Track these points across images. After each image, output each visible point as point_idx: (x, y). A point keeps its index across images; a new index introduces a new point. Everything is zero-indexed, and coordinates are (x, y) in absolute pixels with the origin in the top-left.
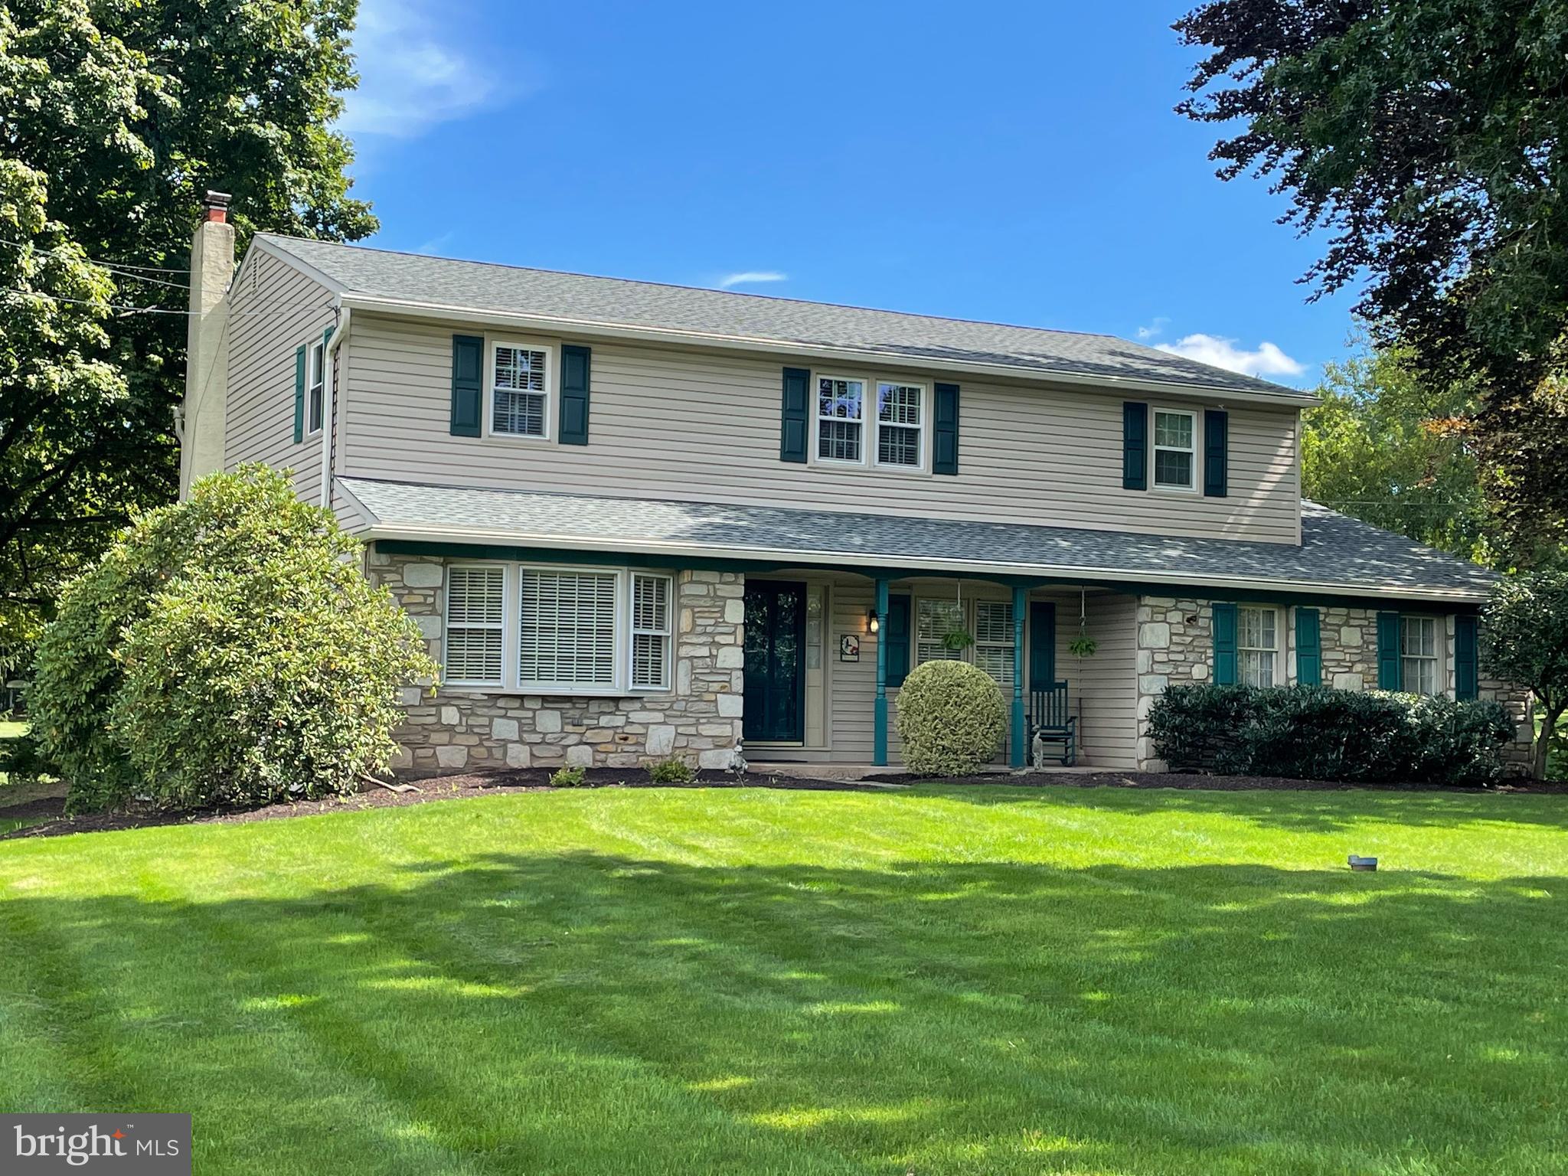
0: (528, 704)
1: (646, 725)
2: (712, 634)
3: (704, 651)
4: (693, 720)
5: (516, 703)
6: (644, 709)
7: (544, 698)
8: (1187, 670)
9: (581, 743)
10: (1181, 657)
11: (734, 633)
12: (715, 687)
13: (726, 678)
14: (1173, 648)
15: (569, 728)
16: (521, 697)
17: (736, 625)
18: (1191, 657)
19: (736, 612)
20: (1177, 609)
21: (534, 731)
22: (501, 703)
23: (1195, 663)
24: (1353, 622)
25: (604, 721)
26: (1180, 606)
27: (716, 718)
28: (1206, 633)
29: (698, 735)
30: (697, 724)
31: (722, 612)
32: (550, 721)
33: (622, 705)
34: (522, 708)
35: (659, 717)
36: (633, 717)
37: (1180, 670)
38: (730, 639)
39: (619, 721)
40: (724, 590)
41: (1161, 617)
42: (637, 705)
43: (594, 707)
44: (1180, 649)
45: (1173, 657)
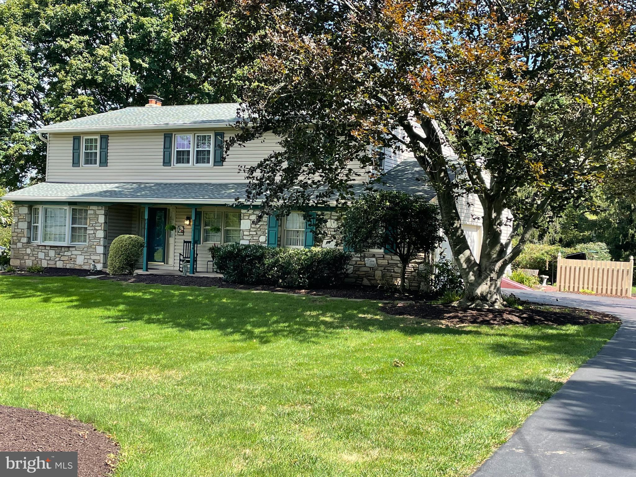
0: (47, 248)
1: (76, 255)
2: (95, 226)
3: (92, 232)
4: (89, 254)
5: (44, 248)
6: (76, 250)
7: (51, 247)
8: (257, 238)
9: (60, 260)
10: (255, 233)
11: (101, 226)
12: (95, 243)
13: (98, 241)
14: (252, 229)
15: (57, 256)
16: (45, 246)
17: (101, 223)
18: (259, 233)
19: (102, 219)
20: (254, 214)
21: (48, 256)
22: (40, 247)
23: (260, 235)
24: (332, 217)
25: (66, 253)
27: (96, 254)
28: (265, 224)
29: (90, 259)
30: (90, 255)
31: (98, 219)
32: (52, 253)
33: (70, 249)
34: (45, 249)
35: (80, 253)
36: (73, 252)
37: (254, 238)
38: (100, 228)
39: (69, 254)
40: (98, 212)
41: (247, 217)
42: (74, 249)
43: (63, 249)
44: (254, 230)
45: (251, 233)
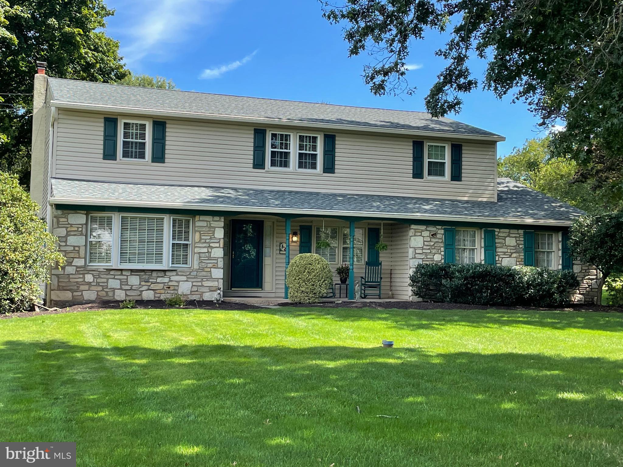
0: (124, 273)
1: (178, 282)
2: (209, 243)
3: (205, 250)
4: (200, 280)
5: (119, 273)
6: (177, 275)
7: (132, 271)
8: (432, 257)
9: (149, 289)
10: (429, 251)
11: (219, 242)
12: (210, 265)
13: (215, 262)
14: (425, 247)
15: (143, 283)
16: (121, 270)
17: (220, 239)
18: (434, 251)
19: (220, 233)
20: (427, 230)
21: (127, 285)
22: (112, 273)
23: (435, 254)
24: (511, 235)
25: (159, 280)
26: (428, 229)
27: (211, 278)
28: (440, 241)
29: (202, 286)
30: (202, 281)
31: (214, 233)
32: (134, 280)
33: (167, 273)
34: (122, 274)
35: (184, 278)
36: (173, 278)
37: (428, 257)
38: (217, 245)
39: (166, 280)
40: (214, 224)
41: (419, 234)
42: (174, 273)
43: (154, 274)
44: (428, 248)
45: (424, 251)
